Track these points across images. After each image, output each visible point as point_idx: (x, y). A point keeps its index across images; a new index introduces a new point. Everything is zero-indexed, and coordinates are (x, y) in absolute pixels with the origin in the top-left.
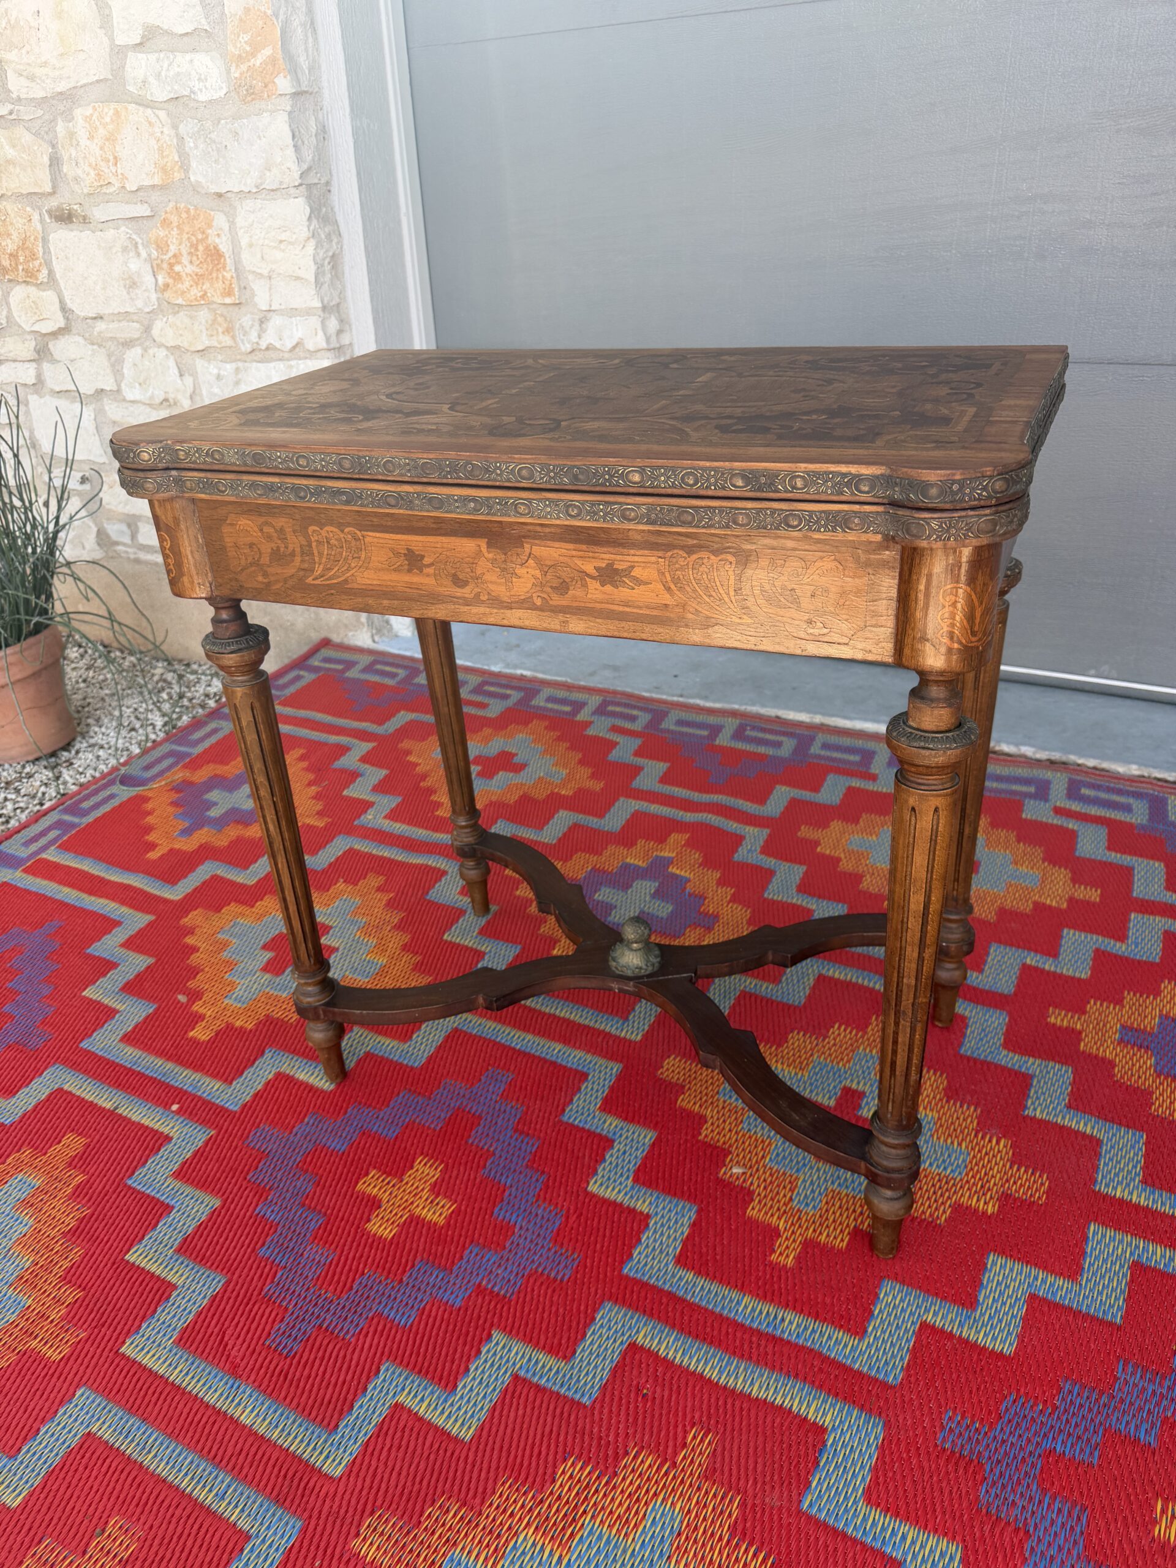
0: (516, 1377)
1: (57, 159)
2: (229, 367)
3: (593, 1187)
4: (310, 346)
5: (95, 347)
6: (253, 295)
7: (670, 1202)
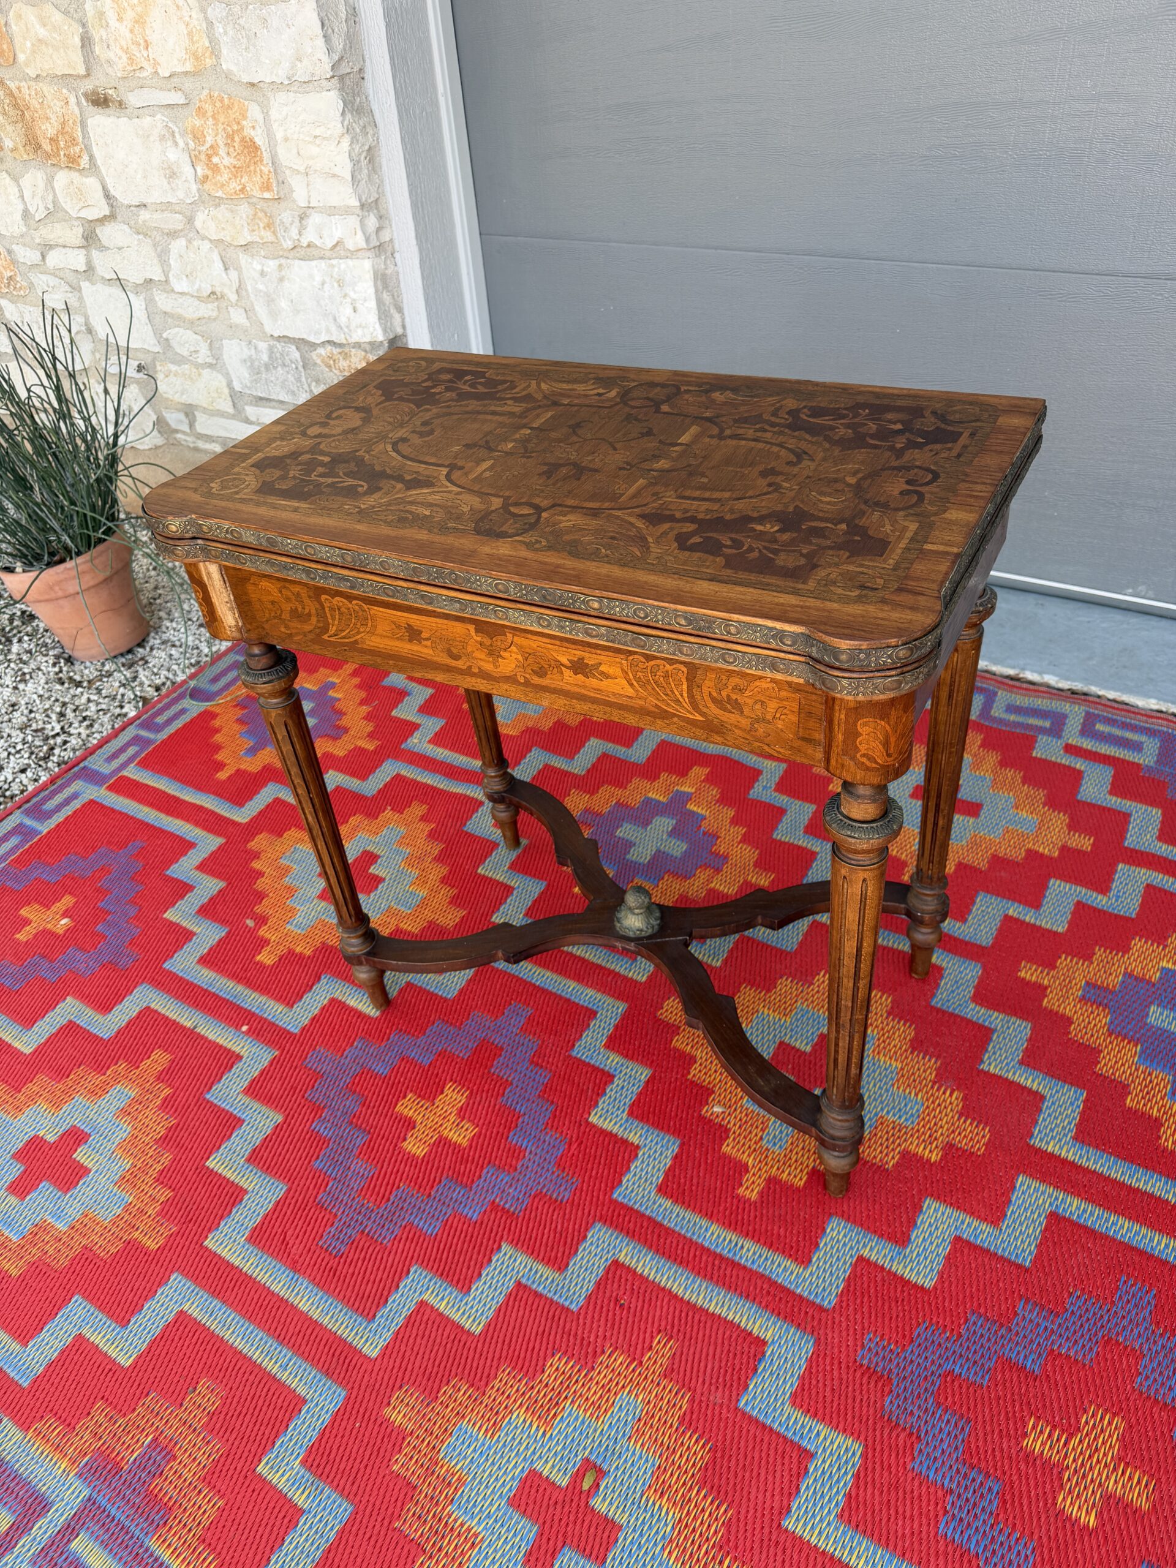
0: (519, 1284)
1: (89, 39)
2: (271, 265)
3: (593, 1119)
4: (350, 245)
5: (141, 237)
6: (293, 191)
7: (658, 1136)
